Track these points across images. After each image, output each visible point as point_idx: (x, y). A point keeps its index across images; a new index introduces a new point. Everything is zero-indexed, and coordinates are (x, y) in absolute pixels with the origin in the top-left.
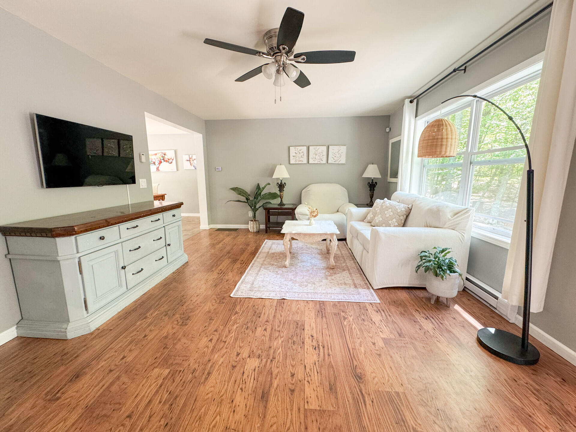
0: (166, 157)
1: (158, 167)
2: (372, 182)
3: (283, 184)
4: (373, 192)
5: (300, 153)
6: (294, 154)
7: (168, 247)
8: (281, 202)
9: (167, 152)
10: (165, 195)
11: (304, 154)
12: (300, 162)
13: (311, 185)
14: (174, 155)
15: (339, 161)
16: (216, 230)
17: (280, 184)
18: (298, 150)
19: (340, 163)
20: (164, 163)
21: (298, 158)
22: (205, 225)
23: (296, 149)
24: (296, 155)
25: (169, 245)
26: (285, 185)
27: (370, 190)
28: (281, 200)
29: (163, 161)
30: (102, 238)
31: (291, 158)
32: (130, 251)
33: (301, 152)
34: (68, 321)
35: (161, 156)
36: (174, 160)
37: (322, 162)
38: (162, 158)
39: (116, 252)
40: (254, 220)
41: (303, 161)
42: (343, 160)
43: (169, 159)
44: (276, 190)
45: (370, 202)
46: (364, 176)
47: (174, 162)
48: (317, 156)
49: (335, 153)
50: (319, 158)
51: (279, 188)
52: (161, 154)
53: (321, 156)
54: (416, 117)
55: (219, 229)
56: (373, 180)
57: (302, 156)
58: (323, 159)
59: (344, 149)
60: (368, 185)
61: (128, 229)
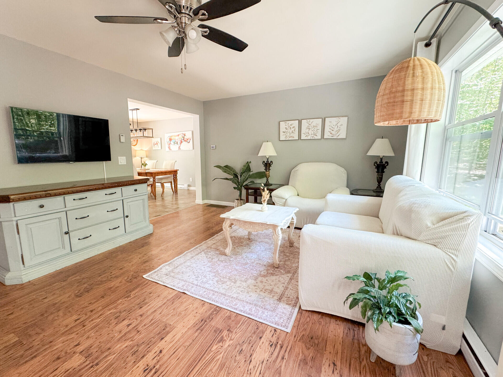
0: (185, 137)
1: (180, 146)
2: (381, 162)
3: (270, 162)
4: (382, 175)
5: (290, 128)
7: (126, 219)
8: (267, 182)
9: (187, 133)
10: (178, 171)
11: (295, 129)
12: (290, 139)
13: (301, 164)
14: (191, 136)
15: (337, 135)
16: (208, 206)
17: (266, 162)
18: (289, 125)
19: (339, 137)
20: (184, 143)
21: (288, 134)
22: (199, 200)
23: (287, 124)
24: (286, 130)
25: (127, 217)
26: (272, 164)
27: (378, 172)
28: (267, 180)
29: (183, 141)
30: (42, 206)
31: (282, 134)
32: (76, 219)
33: (292, 127)
34: (8, 270)
35: (182, 137)
36: (191, 140)
37: (316, 138)
38: (183, 139)
39: (60, 219)
40: (239, 199)
41: (293, 137)
42: (343, 135)
43: (187, 139)
44: (262, 169)
45: (377, 187)
46: (370, 153)
47: (191, 141)
50: (313, 133)
51: (265, 167)
52: (182, 135)
53: (315, 130)
55: (212, 204)
56: (382, 159)
57: (293, 131)
58: (317, 134)
60: (375, 165)
61: (74, 200)
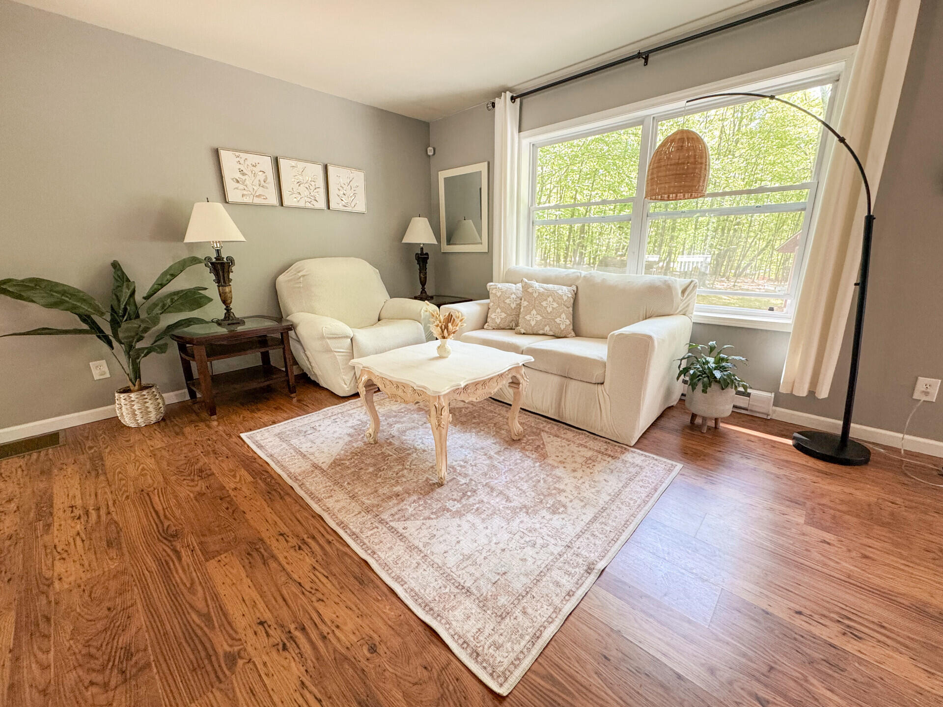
6: (238, 176)
48: (302, 189)
49: (343, 185)
54: (520, 131)
59: (359, 178)
